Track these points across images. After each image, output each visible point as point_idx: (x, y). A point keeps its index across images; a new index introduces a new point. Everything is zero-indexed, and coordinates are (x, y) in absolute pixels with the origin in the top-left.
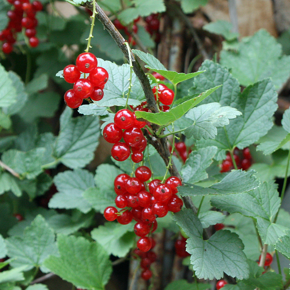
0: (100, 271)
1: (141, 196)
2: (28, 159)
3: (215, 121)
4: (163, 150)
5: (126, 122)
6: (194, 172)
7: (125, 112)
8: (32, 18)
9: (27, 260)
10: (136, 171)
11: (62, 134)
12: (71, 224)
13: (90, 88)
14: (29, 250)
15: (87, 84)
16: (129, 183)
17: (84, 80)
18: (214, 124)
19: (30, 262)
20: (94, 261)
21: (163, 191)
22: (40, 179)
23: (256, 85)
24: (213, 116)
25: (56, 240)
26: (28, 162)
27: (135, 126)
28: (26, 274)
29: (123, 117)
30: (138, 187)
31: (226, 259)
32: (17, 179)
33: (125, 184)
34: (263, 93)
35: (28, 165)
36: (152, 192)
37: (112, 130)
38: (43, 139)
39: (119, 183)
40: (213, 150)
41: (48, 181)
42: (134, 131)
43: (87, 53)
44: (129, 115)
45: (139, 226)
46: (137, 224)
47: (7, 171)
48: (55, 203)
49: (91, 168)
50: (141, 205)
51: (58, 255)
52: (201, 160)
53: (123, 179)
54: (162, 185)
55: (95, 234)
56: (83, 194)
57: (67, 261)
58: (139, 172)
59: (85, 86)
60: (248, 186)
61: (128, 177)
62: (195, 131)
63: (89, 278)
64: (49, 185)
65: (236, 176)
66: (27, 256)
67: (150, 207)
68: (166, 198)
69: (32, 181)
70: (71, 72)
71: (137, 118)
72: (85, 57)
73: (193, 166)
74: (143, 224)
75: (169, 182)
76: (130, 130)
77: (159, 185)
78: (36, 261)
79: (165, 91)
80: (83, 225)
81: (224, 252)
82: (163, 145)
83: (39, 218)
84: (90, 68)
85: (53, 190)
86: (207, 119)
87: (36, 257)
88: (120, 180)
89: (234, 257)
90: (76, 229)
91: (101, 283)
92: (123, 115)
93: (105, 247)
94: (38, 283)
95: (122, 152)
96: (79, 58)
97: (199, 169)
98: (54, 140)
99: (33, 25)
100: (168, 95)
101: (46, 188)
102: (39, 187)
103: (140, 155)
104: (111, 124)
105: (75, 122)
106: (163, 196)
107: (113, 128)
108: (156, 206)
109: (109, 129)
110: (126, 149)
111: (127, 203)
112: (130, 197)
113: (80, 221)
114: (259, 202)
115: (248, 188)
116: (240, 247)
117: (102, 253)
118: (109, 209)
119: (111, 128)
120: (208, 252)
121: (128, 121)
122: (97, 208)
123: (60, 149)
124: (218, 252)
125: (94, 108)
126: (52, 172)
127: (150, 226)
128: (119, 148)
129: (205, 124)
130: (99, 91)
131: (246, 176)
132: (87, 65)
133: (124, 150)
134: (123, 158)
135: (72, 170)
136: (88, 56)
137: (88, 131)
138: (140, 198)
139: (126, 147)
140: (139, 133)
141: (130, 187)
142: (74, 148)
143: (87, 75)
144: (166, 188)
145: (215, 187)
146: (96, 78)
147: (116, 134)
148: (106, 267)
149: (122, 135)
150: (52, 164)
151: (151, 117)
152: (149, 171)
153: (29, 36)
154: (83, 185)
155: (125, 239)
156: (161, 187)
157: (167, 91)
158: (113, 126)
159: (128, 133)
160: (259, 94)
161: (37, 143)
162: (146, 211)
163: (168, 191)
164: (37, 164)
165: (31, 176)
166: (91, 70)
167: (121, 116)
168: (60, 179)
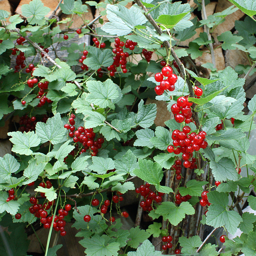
0: (158, 176)
1: (186, 140)
2: (124, 124)
3: (224, 104)
4: (196, 118)
5: (183, 103)
6: (208, 130)
7: (183, 98)
8: (124, 60)
9: (124, 170)
10: (183, 128)
11: (139, 112)
12: (144, 154)
13: (169, 84)
14: (125, 165)
15: (167, 82)
16: (180, 134)
17: (165, 80)
18: (224, 105)
19: (125, 171)
20: (155, 171)
21: (198, 138)
22: (129, 133)
23: (235, 89)
24: (223, 101)
25: (137, 161)
26: (124, 125)
27: (187, 105)
28: (124, 177)
29: (182, 101)
30: (184, 136)
31: (227, 171)
32: (118, 133)
33: (178, 134)
34: (238, 93)
35: (124, 126)
36: (192, 138)
37: (176, 107)
38: (129, 115)
39: (175, 134)
40: (217, 119)
41: (132, 134)
42: (187, 107)
43: (167, 67)
44: (185, 100)
45: (184, 155)
46: (184, 154)
47: (114, 129)
48: (136, 144)
49: (153, 128)
50: (186, 145)
51: (139, 168)
52: (211, 124)
53: (176, 132)
54: (198, 135)
55: (155, 158)
56: (150, 140)
57: (143, 171)
58: (184, 129)
59: (166, 83)
60: (240, 136)
61: (179, 131)
62: (215, 109)
63: (153, 179)
64: (133, 135)
65: (232, 131)
66: (124, 169)
67: (191, 146)
68: (200, 141)
69: (126, 134)
70: (159, 76)
71: (189, 101)
72: (166, 69)
73: (207, 127)
74: (187, 154)
75: (200, 134)
76: (185, 107)
77: (196, 135)
78: (128, 171)
79: (198, 90)
80: (149, 154)
81: (226, 168)
82: (196, 116)
83: (129, 151)
84: (169, 74)
85: (135, 138)
86: (220, 103)
87: (128, 169)
88: (175, 132)
89: (231, 170)
90: (147, 156)
91: (158, 181)
92: (181, 99)
93: (160, 165)
94: (129, 181)
95: (181, 118)
96: (163, 69)
97: (211, 128)
98: (135, 115)
99: (125, 63)
100: (200, 91)
101: (131, 137)
102: (128, 137)
103: (189, 120)
104: (175, 104)
105: (145, 107)
106: (198, 141)
107: (176, 106)
108: (194, 145)
109: (174, 107)
110: (183, 117)
111: (179, 144)
112: (181, 141)
113: (147, 153)
114: (240, 144)
115: (240, 137)
116: (233, 166)
117: (159, 167)
118: (170, 147)
119: (175, 106)
120: (219, 168)
121: (184, 103)
122: (156, 146)
123: (138, 119)
124: (223, 168)
125: (163, 97)
126: (134, 130)
127: (190, 155)
128: (179, 116)
129: (219, 105)
130: (172, 86)
131: (237, 131)
132: (168, 72)
133: (182, 117)
134: (181, 121)
135: (144, 129)
136: (168, 68)
137: (151, 111)
138: (186, 142)
139: (183, 116)
140: (189, 109)
141: (181, 136)
142: (144, 119)
143: (167, 78)
144: (200, 137)
145: (222, 136)
146: (171, 80)
147: (178, 109)
148: (161, 174)
149: (180, 109)
150: (134, 126)
151: (196, 101)
152: (189, 128)
153: (123, 68)
154: (149, 136)
155: (170, 161)
156: (197, 136)
157: (199, 89)
158: (176, 105)
159: (184, 109)
160: (237, 93)
161: (127, 116)
162: (189, 148)
163: (201, 138)
164: (128, 126)
165: (125, 132)
166: (169, 76)
167: (181, 100)
168: (138, 133)
